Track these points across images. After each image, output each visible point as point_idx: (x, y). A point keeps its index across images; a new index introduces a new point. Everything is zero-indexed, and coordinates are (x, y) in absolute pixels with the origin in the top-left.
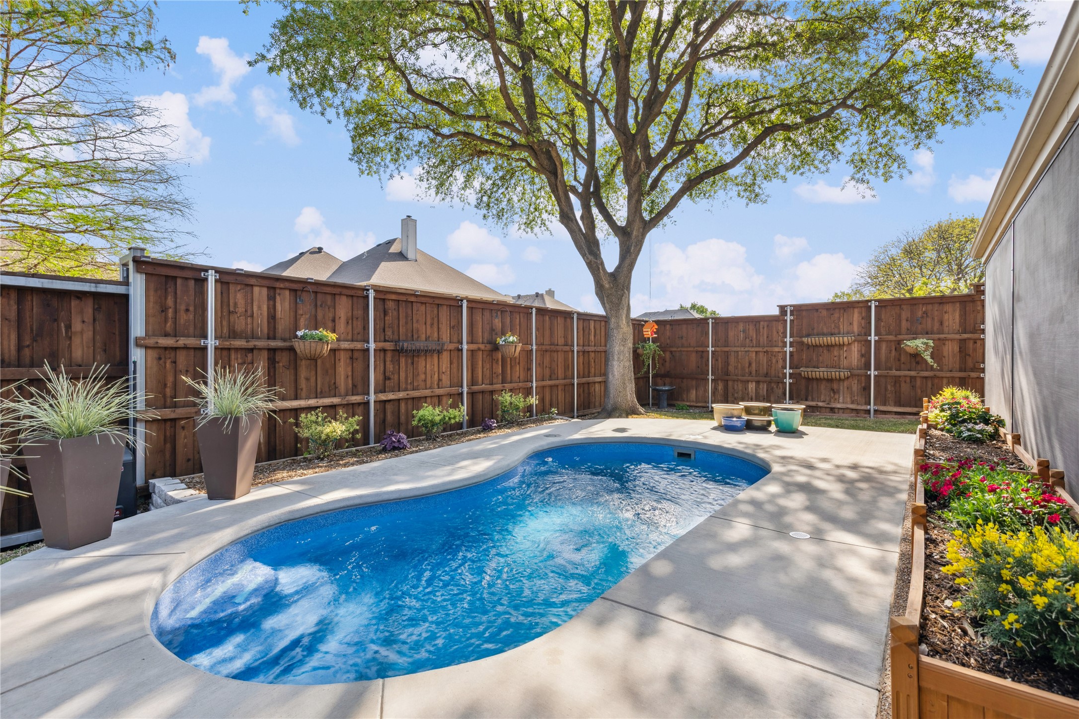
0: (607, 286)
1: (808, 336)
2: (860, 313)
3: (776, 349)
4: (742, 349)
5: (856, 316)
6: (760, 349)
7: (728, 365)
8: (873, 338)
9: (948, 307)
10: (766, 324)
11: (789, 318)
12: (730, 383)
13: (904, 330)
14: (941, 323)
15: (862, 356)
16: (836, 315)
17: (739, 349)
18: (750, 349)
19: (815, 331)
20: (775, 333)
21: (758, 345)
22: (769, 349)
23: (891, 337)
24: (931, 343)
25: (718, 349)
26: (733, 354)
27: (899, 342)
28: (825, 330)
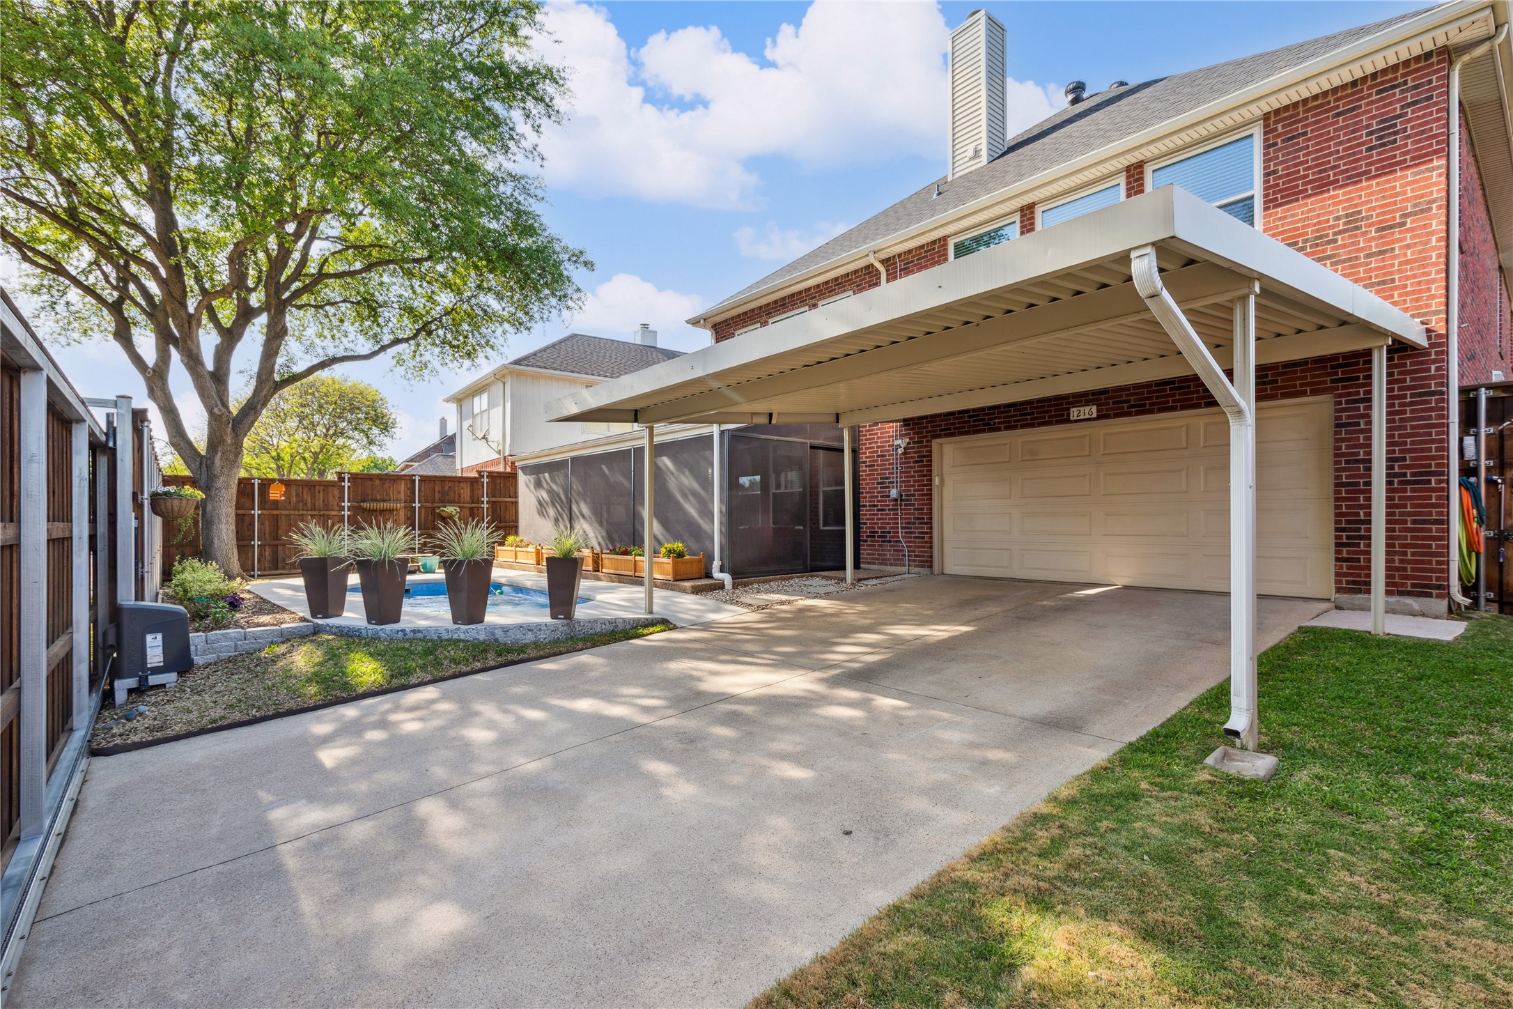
0: (229, 442)
1: (364, 501)
2: (406, 484)
3: (334, 513)
4: (296, 513)
5: (402, 487)
6: (317, 513)
7: (278, 528)
8: (417, 505)
9: (463, 485)
10: (322, 488)
11: (346, 484)
12: (280, 548)
13: (437, 500)
14: (460, 496)
15: (408, 519)
16: (387, 485)
17: (292, 512)
18: (304, 512)
19: (370, 498)
20: (331, 498)
21: (314, 509)
22: (326, 513)
23: (428, 505)
24: (459, 510)
25: (265, 512)
26: (283, 518)
27: (434, 509)
28: (378, 497)
